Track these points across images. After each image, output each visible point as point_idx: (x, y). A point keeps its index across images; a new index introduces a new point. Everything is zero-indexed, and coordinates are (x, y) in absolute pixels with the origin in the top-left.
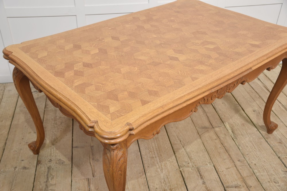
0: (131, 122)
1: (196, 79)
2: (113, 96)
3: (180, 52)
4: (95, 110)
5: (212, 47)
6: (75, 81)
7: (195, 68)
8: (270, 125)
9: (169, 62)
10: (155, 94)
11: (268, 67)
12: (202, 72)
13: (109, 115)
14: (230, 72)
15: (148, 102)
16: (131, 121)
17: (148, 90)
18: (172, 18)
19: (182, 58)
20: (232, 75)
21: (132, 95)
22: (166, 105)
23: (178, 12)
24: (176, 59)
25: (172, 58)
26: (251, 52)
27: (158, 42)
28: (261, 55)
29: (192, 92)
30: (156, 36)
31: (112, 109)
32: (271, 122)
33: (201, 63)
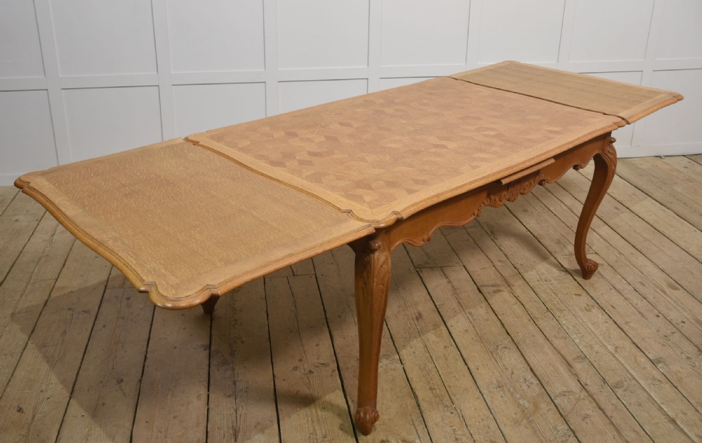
0: (399, 211)
1: (478, 167)
2: (364, 184)
3: (447, 139)
4: (344, 200)
5: (492, 133)
6: (304, 171)
7: (474, 156)
8: (587, 264)
9: (433, 150)
10: (424, 182)
11: (575, 163)
12: (483, 160)
13: (366, 204)
14: (524, 159)
15: (416, 191)
16: (398, 209)
17: (414, 180)
18: (425, 101)
19: (451, 145)
20: (528, 164)
21: (391, 184)
22: (441, 194)
23: (431, 94)
24: (444, 147)
25: (436, 146)
26: (550, 138)
27: (412, 129)
28: (564, 142)
29: (475, 180)
30: (405, 122)
31: (367, 198)
32: (587, 260)
33: (481, 150)
